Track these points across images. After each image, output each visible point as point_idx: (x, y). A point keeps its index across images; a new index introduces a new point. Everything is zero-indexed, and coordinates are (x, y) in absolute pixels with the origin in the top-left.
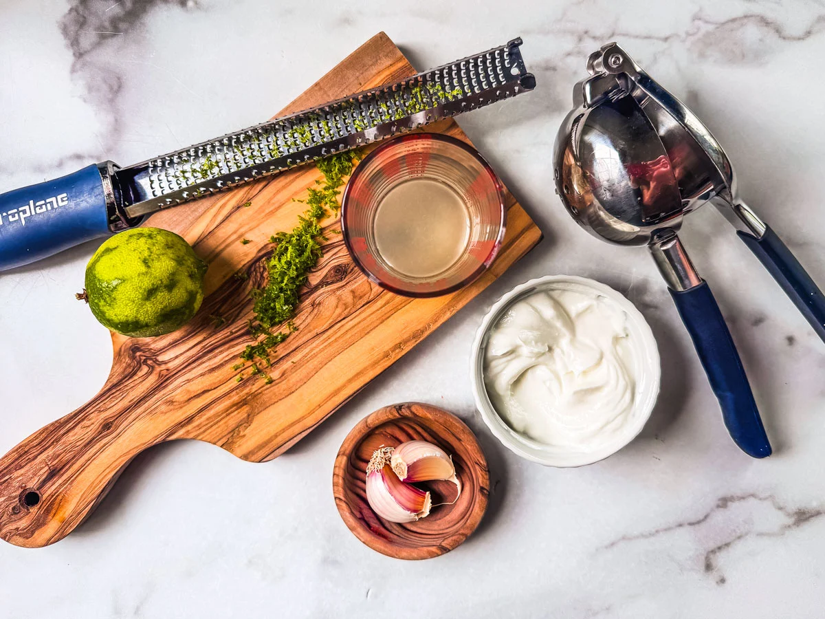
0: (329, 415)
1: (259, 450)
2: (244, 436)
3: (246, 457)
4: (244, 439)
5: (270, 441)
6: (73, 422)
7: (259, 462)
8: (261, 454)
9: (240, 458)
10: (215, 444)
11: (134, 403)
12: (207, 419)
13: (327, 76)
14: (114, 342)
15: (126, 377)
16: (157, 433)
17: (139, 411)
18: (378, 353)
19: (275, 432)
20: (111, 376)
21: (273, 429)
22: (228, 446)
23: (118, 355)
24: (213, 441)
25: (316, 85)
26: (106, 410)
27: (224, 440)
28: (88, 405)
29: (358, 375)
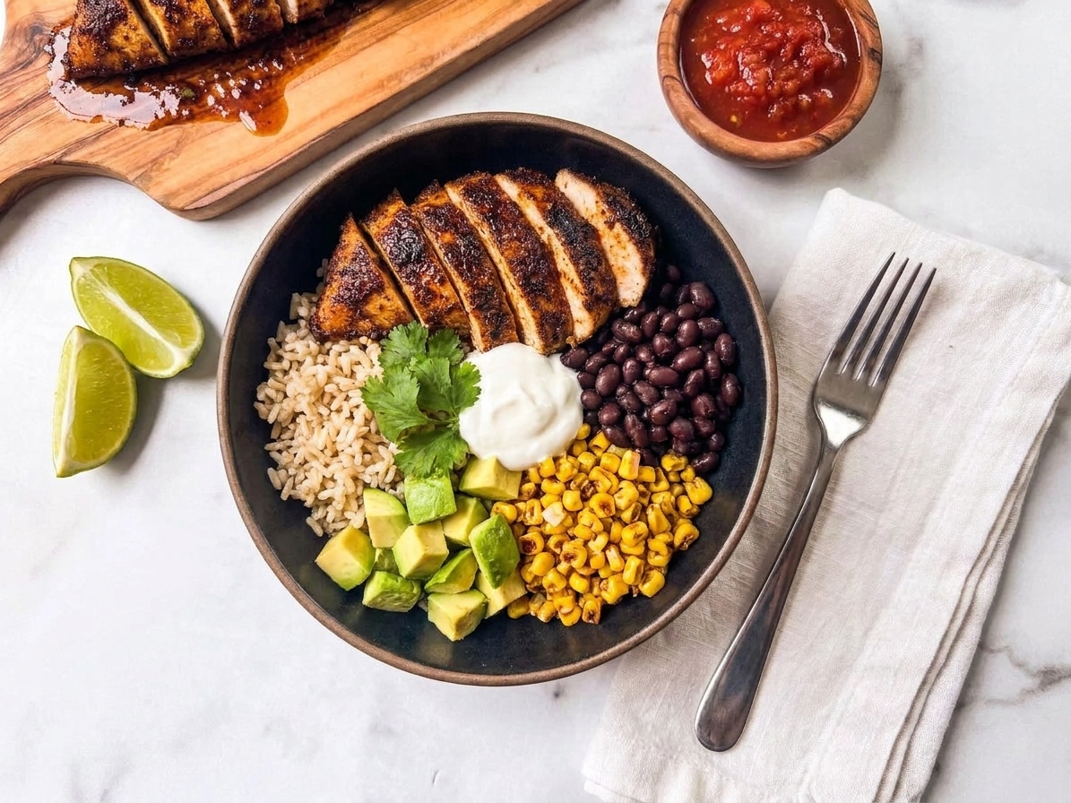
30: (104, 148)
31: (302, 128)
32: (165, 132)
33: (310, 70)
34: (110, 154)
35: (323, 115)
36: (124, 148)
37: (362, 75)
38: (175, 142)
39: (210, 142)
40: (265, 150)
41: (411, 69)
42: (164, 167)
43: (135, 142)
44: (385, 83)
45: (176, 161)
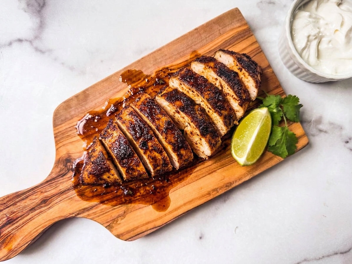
0: (170, 222)
1: (127, 234)
2: (120, 224)
3: (118, 236)
4: (119, 226)
5: (133, 230)
6: (25, 196)
7: (126, 240)
8: (127, 236)
9: (115, 236)
10: (102, 225)
11: (61, 192)
12: (100, 210)
13: (203, 25)
14: (57, 154)
15: (60, 176)
16: (71, 212)
17: (64, 196)
18: (205, 191)
19: (137, 225)
20: (52, 172)
21: (136, 224)
22: (109, 227)
23: (58, 162)
24: (102, 223)
25: (196, 29)
26: (46, 192)
27: (108, 224)
28: (36, 187)
29: (190, 202)
30: (94, 213)
31: (176, 209)
32: (119, 207)
33: (179, 185)
34: (96, 215)
35: (185, 204)
36: (102, 213)
37: (202, 189)
38: (123, 211)
39: (138, 213)
40: (161, 218)
41: (221, 188)
42: (118, 222)
43: (107, 211)
44: (211, 192)
45: (123, 221)
